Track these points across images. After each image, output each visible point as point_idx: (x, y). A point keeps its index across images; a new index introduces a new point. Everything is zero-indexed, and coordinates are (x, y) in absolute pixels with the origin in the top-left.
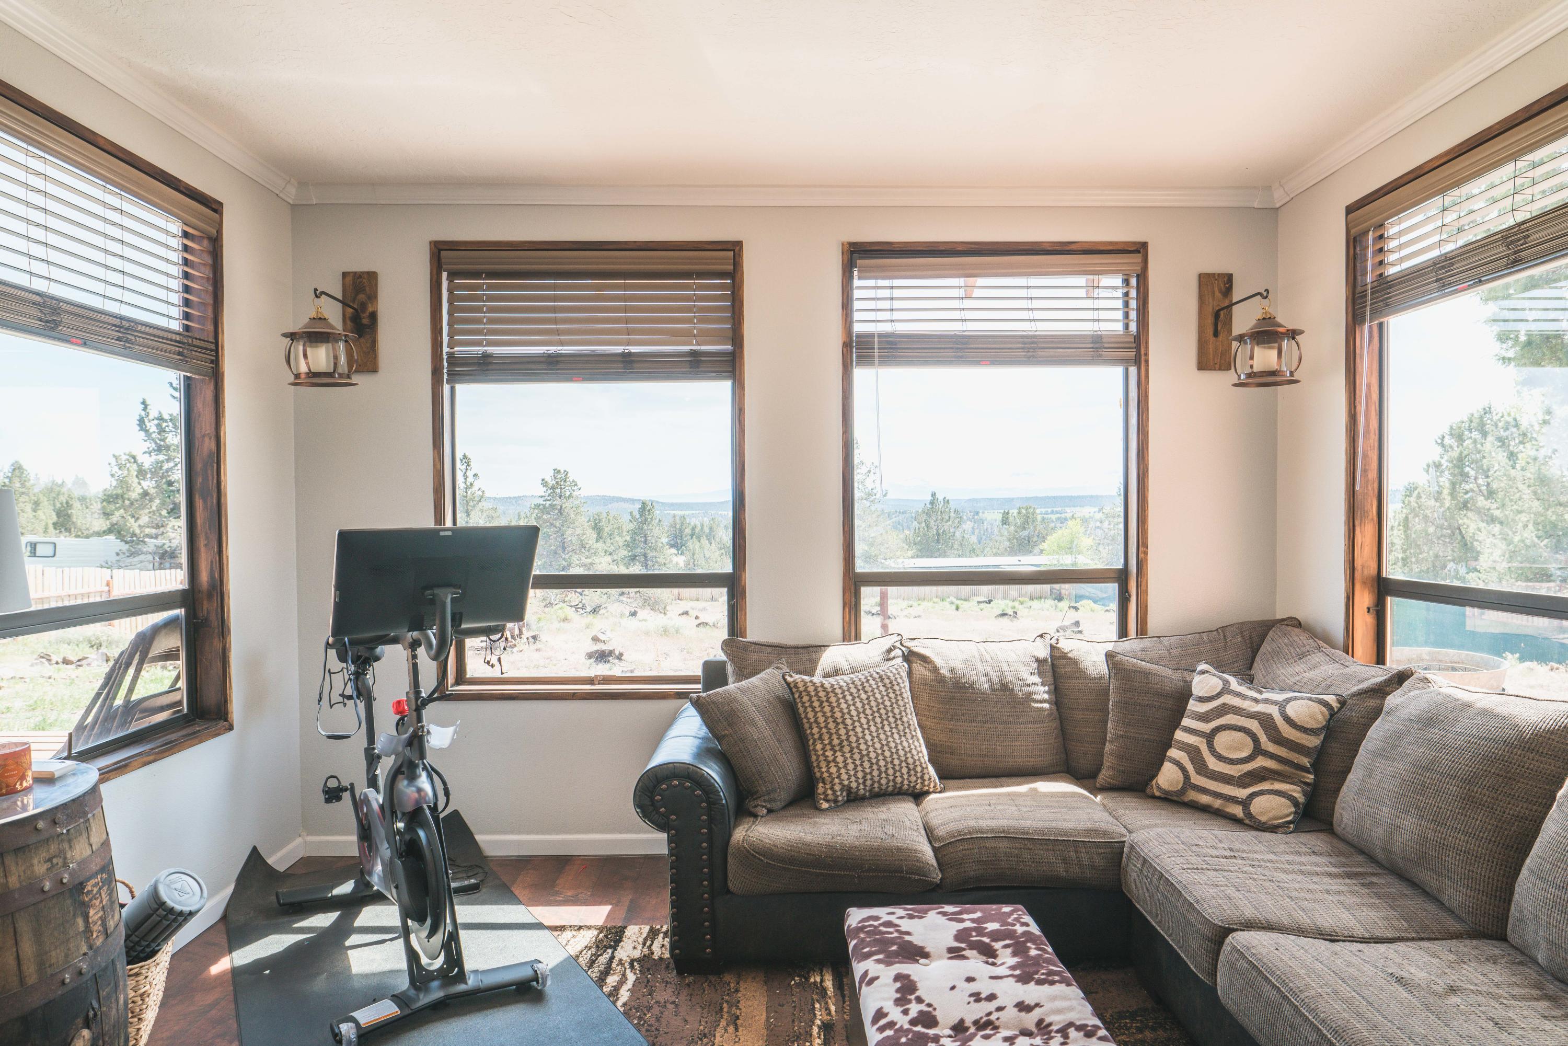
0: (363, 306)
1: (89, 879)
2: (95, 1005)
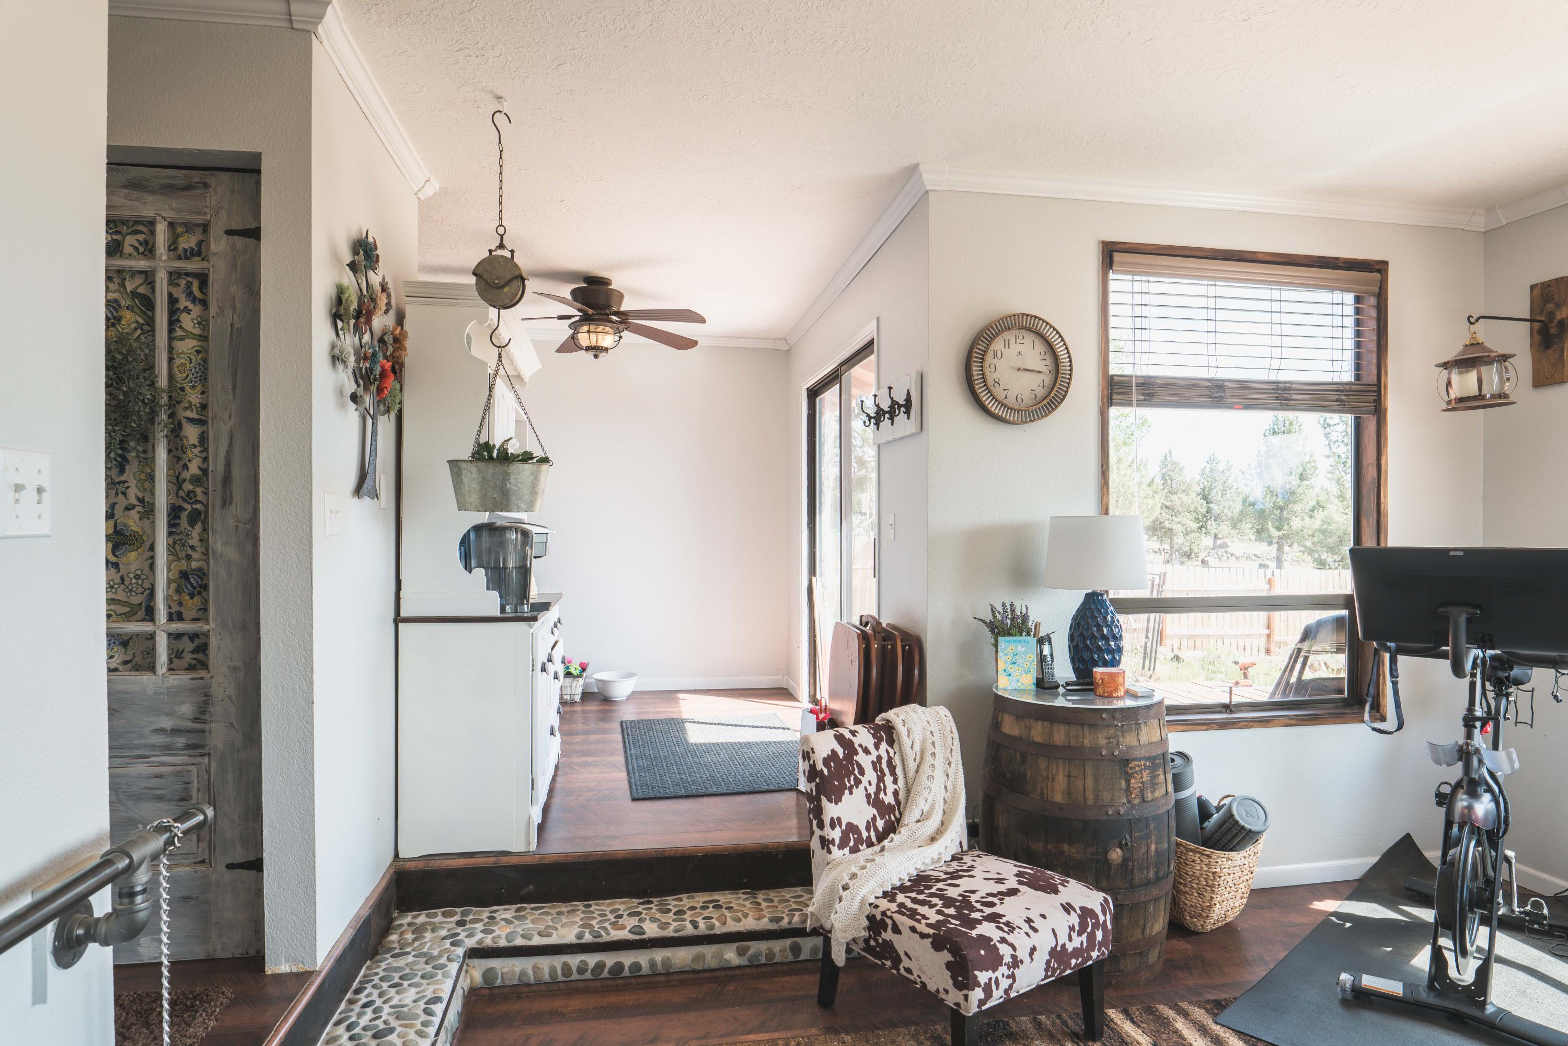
0: (1551, 315)
1: (1134, 760)
2: (1127, 837)
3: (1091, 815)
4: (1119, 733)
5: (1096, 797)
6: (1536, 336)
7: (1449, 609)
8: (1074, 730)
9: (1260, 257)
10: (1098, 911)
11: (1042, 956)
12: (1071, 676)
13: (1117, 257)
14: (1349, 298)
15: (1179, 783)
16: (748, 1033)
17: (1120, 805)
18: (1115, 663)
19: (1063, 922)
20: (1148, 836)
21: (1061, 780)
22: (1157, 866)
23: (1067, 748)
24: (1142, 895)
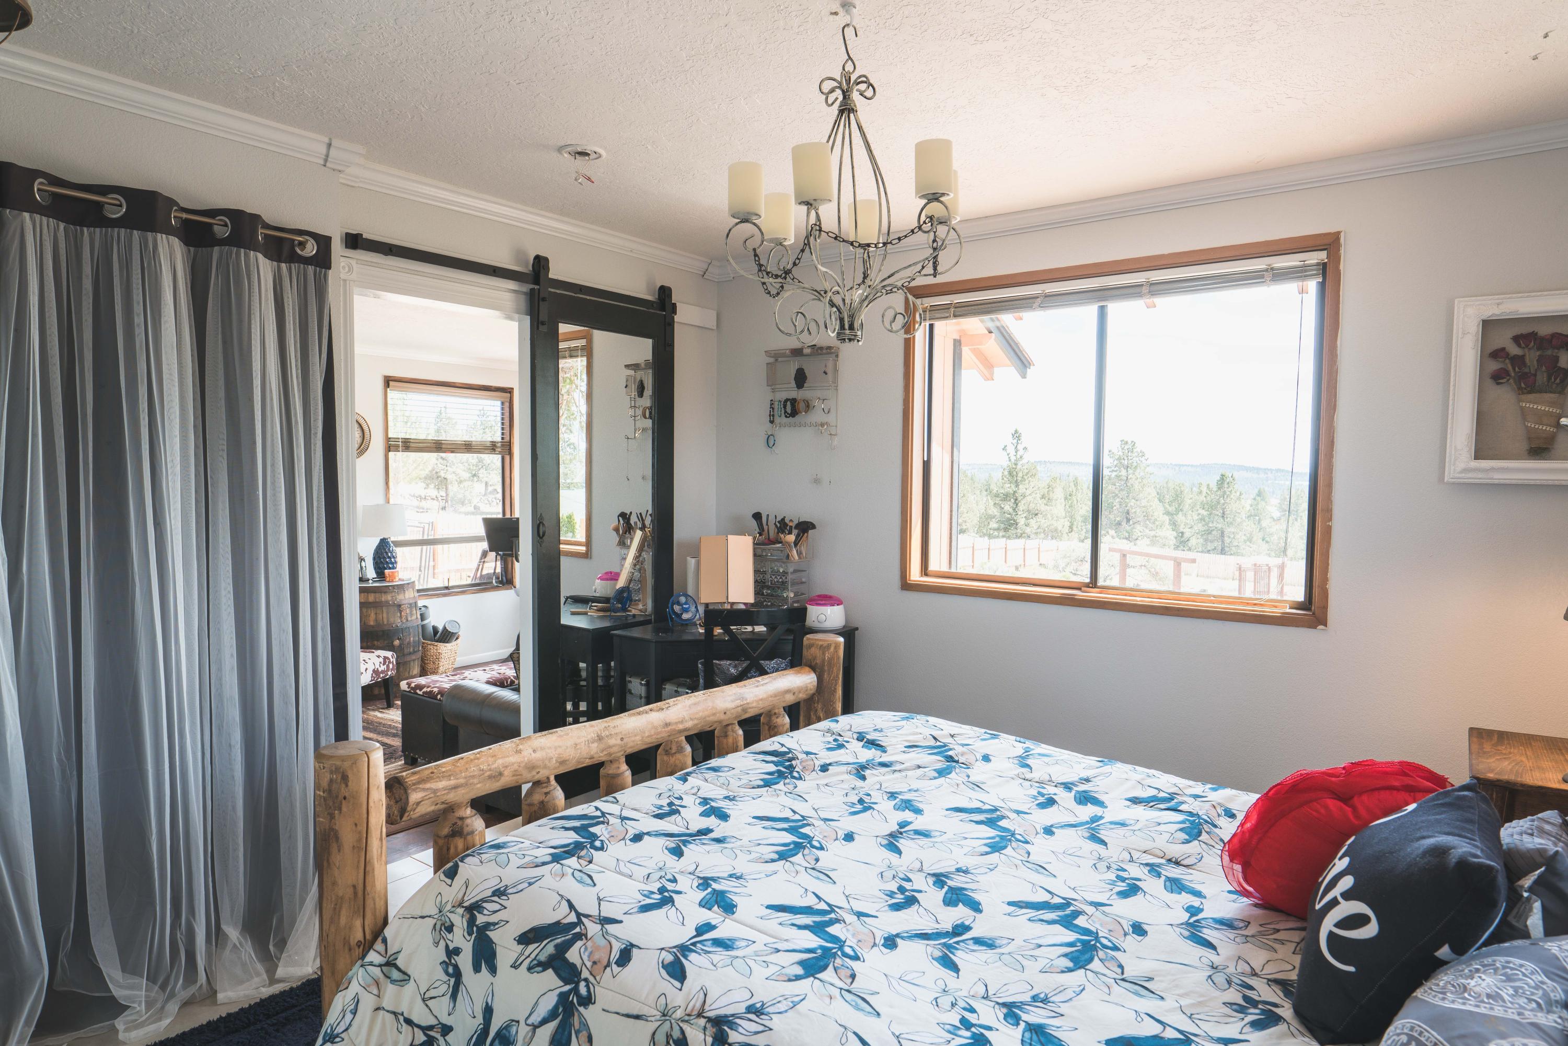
1: (403, 605)
2: (401, 635)
3: (386, 628)
4: (396, 594)
5: (388, 621)
8: (378, 595)
9: (457, 385)
10: (390, 657)
11: (370, 672)
12: (375, 576)
13: (391, 383)
14: (499, 403)
15: (423, 617)
17: (397, 622)
18: (394, 568)
19: (378, 661)
20: (410, 634)
21: (373, 616)
22: (414, 647)
23: (375, 603)
24: (408, 658)
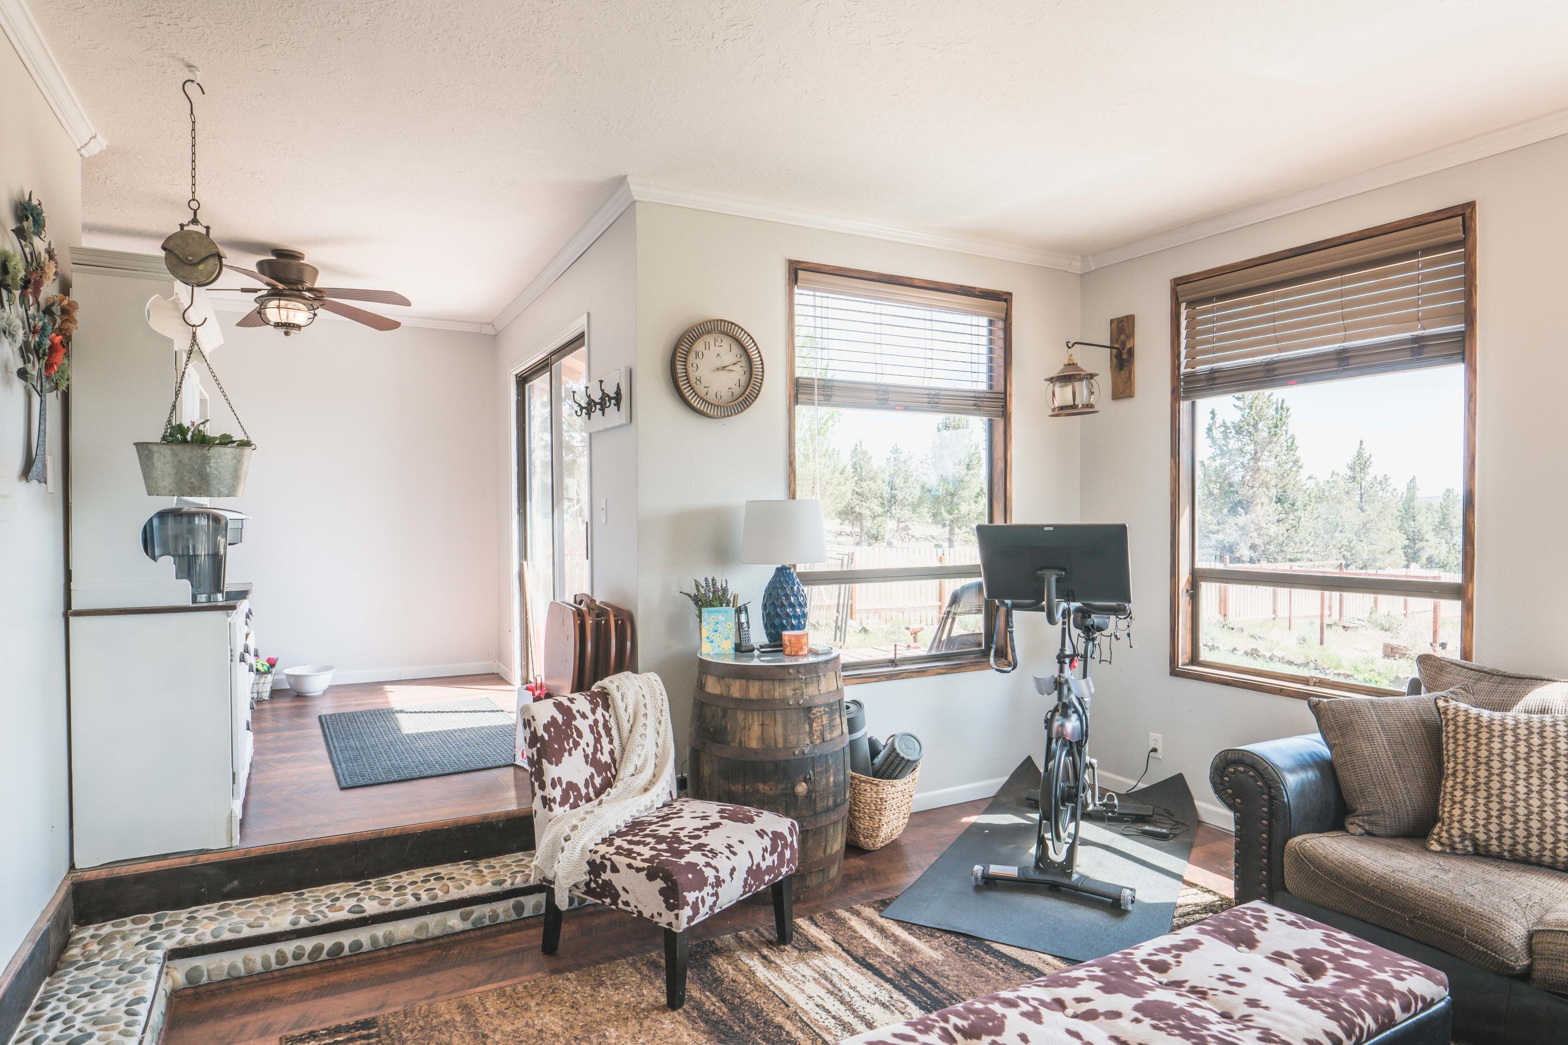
0: (1124, 343)
1: (816, 707)
2: (811, 772)
3: (781, 756)
4: (803, 685)
5: (785, 740)
6: (1114, 360)
7: (1045, 572)
8: (766, 685)
9: (916, 283)
10: (787, 833)
11: (741, 875)
12: (765, 641)
13: (801, 274)
14: (984, 321)
15: (853, 726)
16: (478, 985)
17: (804, 745)
18: (801, 627)
19: (758, 845)
20: (827, 771)
21: (756, 730)
22: (835, 795)
23: (761, 701)
24: (824, 821)
